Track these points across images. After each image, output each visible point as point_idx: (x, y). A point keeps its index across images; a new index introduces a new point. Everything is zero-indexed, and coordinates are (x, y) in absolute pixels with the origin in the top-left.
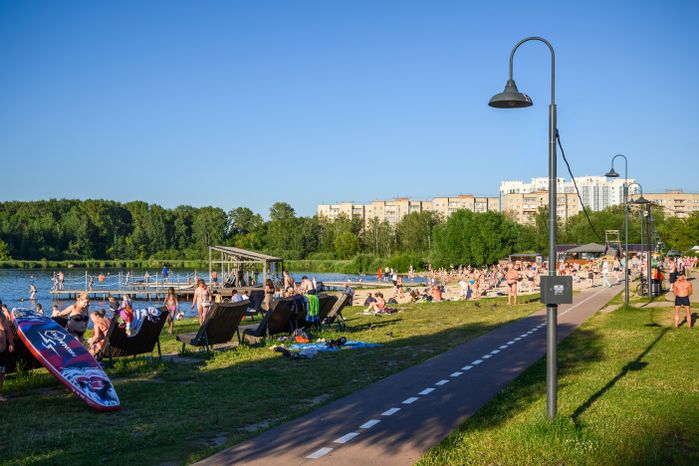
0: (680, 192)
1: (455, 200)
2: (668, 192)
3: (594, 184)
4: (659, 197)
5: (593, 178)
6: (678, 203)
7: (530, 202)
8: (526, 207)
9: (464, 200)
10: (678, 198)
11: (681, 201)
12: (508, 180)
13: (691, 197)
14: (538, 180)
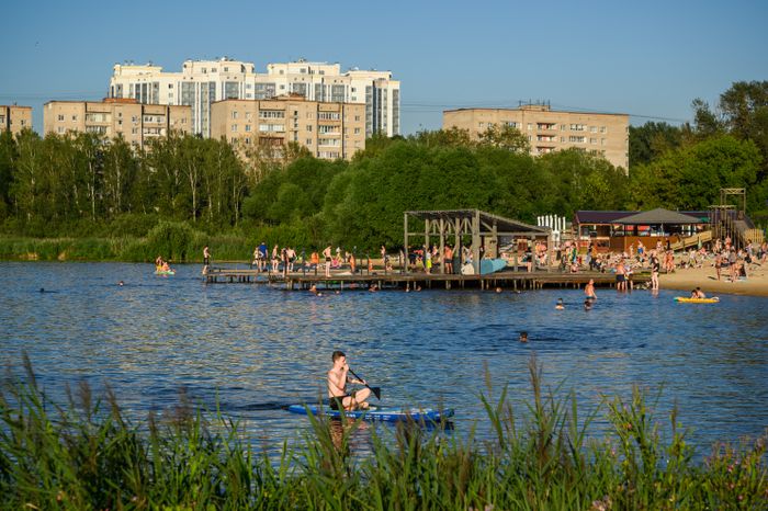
0: (546, 107)
1: (99, 108)
2: (523, 107)
3: (317, 80)
4: (510, 118)
5: (315, 67)
6: (543, 130)
7: (272, 119)
8: (263, 128)
9: (118, 109)
10: (542, 120)
11: (548, 125)
12: (129, 62)
13: (566, 119)
14: (198, 66)
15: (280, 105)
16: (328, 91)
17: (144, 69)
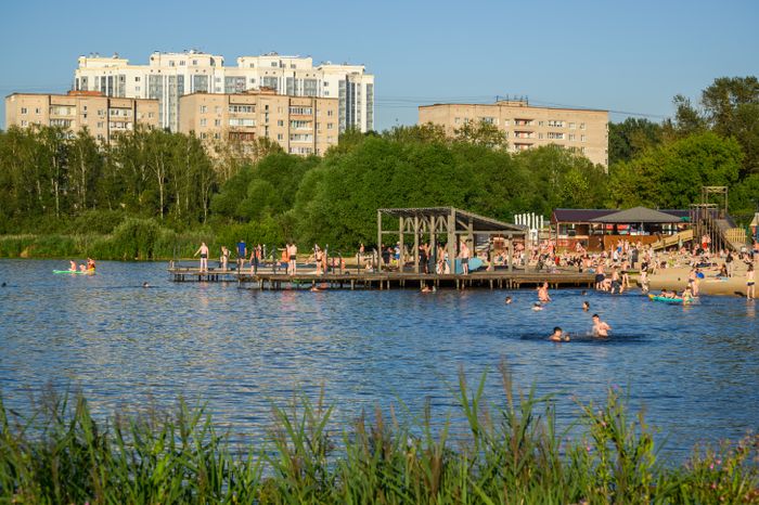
0: (523, 102)
1: (64, 101)
2: (500, 103)
3: (289, 73)
4: (487, 113)
6: (521, 126)
7: (242, 113)
8: (233, 123)
9: (84, 102)
10: (519, 116)
11: (526, 121)
12: (94, 54)
13: (545, 115)
14: (166, 58)
15: (250, 100)
16: (300, 85)
17: (110, 62)
